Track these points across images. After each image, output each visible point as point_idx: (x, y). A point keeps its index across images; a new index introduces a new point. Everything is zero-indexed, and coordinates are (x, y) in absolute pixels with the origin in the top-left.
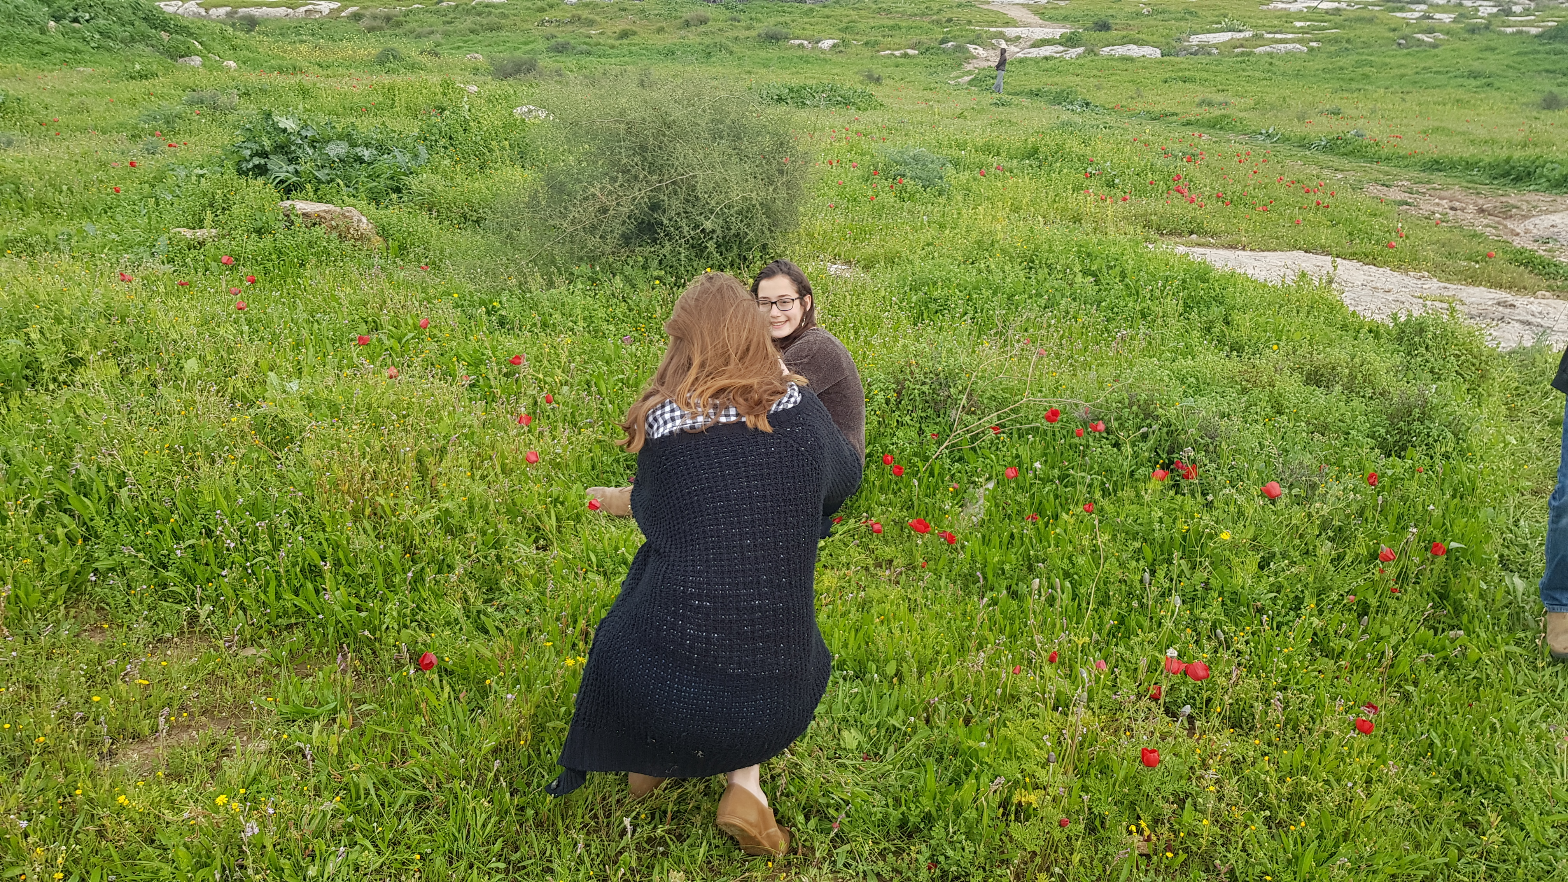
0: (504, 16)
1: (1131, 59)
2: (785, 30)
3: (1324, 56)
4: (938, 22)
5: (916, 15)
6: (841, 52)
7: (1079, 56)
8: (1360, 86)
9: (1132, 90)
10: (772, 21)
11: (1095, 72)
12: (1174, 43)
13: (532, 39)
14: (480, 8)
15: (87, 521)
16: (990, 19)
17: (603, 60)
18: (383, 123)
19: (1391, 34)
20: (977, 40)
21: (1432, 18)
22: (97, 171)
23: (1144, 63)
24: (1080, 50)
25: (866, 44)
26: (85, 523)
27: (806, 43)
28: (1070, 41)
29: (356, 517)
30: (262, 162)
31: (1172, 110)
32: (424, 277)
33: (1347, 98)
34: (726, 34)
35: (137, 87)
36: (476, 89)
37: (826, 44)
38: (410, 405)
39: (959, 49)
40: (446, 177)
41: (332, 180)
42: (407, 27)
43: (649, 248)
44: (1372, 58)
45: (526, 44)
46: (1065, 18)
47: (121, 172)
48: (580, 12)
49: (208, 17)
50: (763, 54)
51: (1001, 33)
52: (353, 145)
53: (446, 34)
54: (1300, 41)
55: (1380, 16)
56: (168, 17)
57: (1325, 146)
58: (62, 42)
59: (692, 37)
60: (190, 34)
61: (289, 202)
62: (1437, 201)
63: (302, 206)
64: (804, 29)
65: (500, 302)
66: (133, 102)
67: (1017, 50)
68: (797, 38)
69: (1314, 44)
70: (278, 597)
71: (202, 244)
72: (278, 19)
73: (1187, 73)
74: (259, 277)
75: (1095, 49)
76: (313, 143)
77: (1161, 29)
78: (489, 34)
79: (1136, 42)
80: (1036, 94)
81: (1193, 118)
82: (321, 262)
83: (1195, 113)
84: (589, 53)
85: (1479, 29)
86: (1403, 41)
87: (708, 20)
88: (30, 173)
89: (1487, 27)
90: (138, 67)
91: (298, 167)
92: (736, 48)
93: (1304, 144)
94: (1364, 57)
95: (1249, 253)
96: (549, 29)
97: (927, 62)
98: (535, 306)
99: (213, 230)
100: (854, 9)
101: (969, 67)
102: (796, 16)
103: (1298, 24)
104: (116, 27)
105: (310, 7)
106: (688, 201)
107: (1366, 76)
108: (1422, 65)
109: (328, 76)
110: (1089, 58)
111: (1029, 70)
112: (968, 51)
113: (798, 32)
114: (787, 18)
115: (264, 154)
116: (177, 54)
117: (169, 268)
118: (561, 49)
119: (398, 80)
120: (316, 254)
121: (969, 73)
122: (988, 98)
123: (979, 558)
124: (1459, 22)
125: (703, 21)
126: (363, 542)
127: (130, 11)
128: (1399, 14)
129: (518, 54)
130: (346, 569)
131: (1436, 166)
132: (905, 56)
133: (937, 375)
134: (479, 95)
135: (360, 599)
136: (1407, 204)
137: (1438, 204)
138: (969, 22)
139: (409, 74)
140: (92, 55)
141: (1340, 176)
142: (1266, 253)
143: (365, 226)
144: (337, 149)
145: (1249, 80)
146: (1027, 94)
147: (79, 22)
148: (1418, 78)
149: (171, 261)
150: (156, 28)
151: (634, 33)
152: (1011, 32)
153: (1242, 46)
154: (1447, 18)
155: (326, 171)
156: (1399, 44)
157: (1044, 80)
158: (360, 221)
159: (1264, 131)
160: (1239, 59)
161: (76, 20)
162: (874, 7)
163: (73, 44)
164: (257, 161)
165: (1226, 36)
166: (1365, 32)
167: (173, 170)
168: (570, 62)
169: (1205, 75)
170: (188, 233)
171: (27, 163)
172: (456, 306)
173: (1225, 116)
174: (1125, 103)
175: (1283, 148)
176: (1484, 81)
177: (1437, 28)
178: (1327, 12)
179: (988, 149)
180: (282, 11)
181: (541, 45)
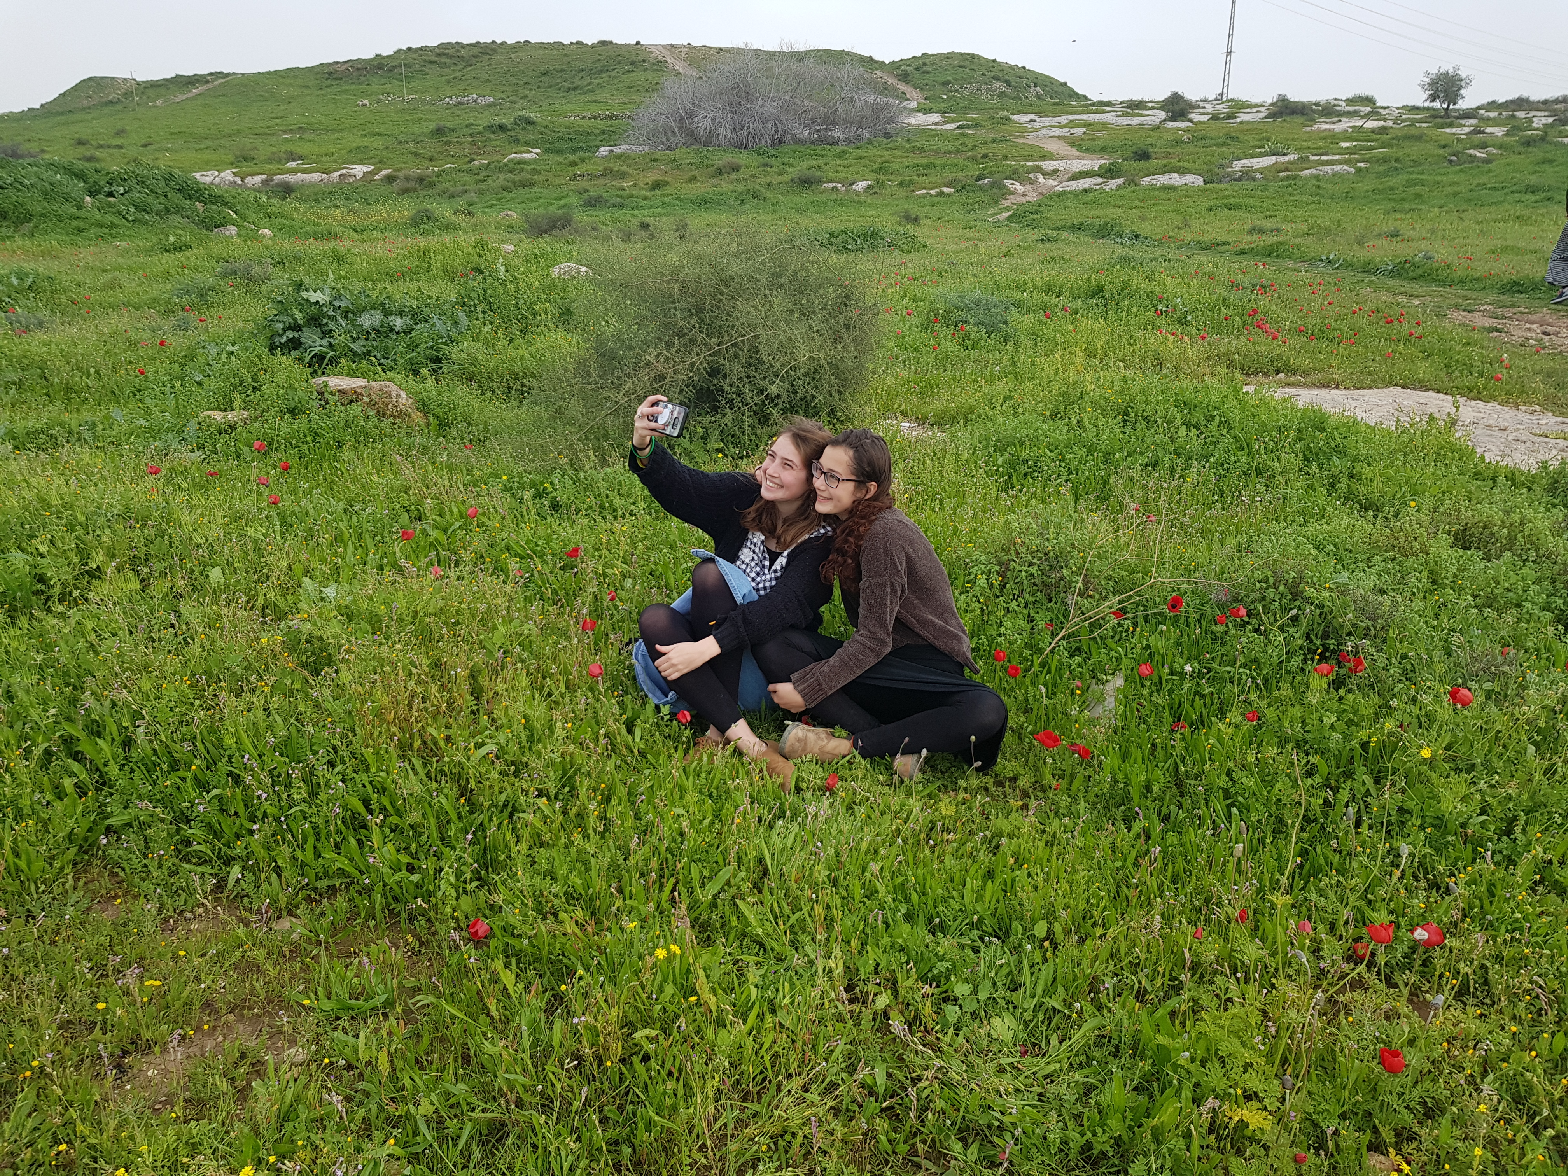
0: (535, 172)
1: (1173, 188)
2: (818, 174)
3: (1373, 176)
4: (973, 159)
5: (950, 152)
6: (876, 193)
7: (1119, 187)
8: (1414, 207)
9: (1178, 220)
10: (805, 164)
11: (1136, 203)
12: (1216, 170)
13: (564, 194)
14: (511, 165)
15: (101, 767)
16: (1026, 153)
17: (636, 212)
18: (419, 290)
19: (1441, 151)
20: (1014, 175)
21: (1483, 132)
22: (125, 351)
23: (1186, 192)
24: (1120, 181)
25: (901, 184)
26: (98, 769)
27: (839, 185)
28: (1109, 172)
29: (404, 750)
30: (296, 335)
31: (1224, 239)
32: (468, 457)
33: (1401, 219)
34: (759, 181)
35: (170, 260)
36: (511, 248)
37: (861, 186)
38: (459, 612)
39: (996, 185)
40: (486, 344)
41: (369, 353)
42: (440, 187)
43: (708, 418)
44: (1423, 177)
45: (559, 199)
46: (1103, 149)
47: (150, 352)
48: (612, 165)
49: (243, 186)
50: (796, 199)
51: (1038, 167)
52: (387, 313)
53: (481, 193)
54: (1347, 162)
55: (1429, 133)
56: (202, 186)
57: (1392, 271)
58: (98, 217)
59: (725, 185)
60: (225, 204)
61: (324, 379)
62: (1527, 326)
63: (336, 382)
64: (837, 172)
65: (552, 483)
66: (166, 276)
67: (1055, 183)
68: (831, 181)
69: (1362, 165)
70: (318, 855)
71: (233, 427)
72: (312, 185)
73: (1232, 200)
74: (294, 462)
75: (1136, 179)
76: (346, 314)
77: (1202, 156)
78: (521, 190)
79: (1178, 171)
80: (1078, 228)
81: (1247, 247)
82: (359, 443)
83: (1246, 241)
84: (622, 206)
85: (1534, 141)
86: (1454, 158)
87: (740, 166)
88: (57, 356)
89: (1543, 139)
90: (172, 239)
91: (332, 341)
92: (769, 195)
93: (1369, 269)
94: (1414, 176)
95: (1344, 392)
96: (582, 183)
97: (963, 200)
98: (589, 487)
99: (245, 412)
100: (887, 149)
101: (1007, 203)
102: (828, 159)
103: (1344, 145)
104: (151, 199)
105: (344, 171)
106: (750, 365)
107: (1418, 196)
108: (1476, 182)
109: (364, 241)
110: (1130, 189)
111: (1069, 203)
112: (1005, 187)
113: (832, 175)
114: (820, 161)
115: (297, 327)
116: (212, 224)
117: (198, 455)
118: (594, 203)
119: (433, 242)
120: (352, 434)
121: (1007, 209)
122: (1033, 235)
123: (1120, 776)
124: (1512, 135)
125: (735, 169)
126: (413, 786)
127: (162, 183)
128: (1448, 130)
129: (552, 209)
130: (395, 820)
131: (1515, 287)
132: (941, 194)
133: (1046, 554)
134: (516, 254)
135: (411, 855)
136: (1497, 330)
137: (1530, 330)
138: (1005, 158)
139: (444, 235)
140: (128, 228)
141: (1417, 302)
142: (1362, 392)
143: (404, 401)
144: (368, 320)
145: (1297, 204)
146: (1069, 228)
147: (114, 196)
148: (1473, 195)
149: (201, 447)
150: (191, 199)
151: (667, 184)
152: (1048, 165)
153: (1287, 170)
154: (1498, 131)
155: (363, 342)
156: (1451, 161)
157: (1085, 213)
158: (399, 396)
159: (1324, 258)
160: (1285, 183)
161: (111, 194)
162: (908, 146)
163: (109, 218)
164: (290, 334)
165: (1270, 160)
166: (1414, 150)
167: (203, 347)
168: (604, 215)
169: (1251, 201)
170: (218, 416)
171: (53, 346)
172: (506, 489)
173: (1280, 243)
174: (1171, 234)
175: (1347, 273)
176: (1543, 195)
177: (1489, 143)
178: (1373, 131)
179: (1048, 289)
180: (316, 177)
181: (574, 200)
